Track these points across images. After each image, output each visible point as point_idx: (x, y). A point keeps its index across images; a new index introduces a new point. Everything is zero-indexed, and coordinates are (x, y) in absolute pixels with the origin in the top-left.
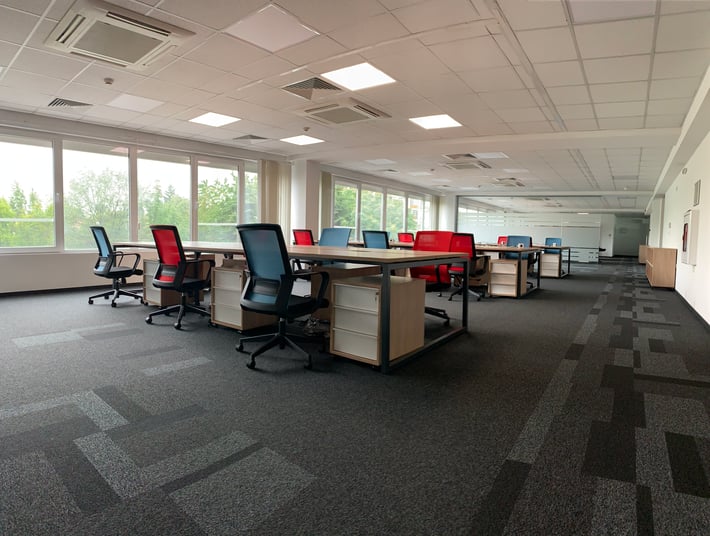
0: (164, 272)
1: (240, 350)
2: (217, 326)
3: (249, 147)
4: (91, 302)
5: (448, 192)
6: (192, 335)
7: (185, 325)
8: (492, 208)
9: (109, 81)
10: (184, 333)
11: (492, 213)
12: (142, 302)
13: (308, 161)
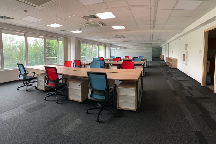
0: (49, 82)
2: (70, 100)
3: (61, 34)
4: (18, 89)
5: (108, 44)
9: (26, 11)
12: (36, 88)
13: (76, 37)
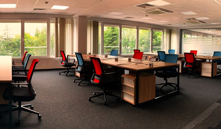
8: (205, 35)
11: (206, 37)
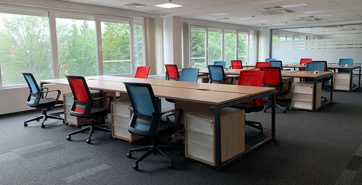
0: (77, 105)
1: (130, 157)
2: (116, 139)
4: (26, 125)
6: (98, 147)
7: (94, 140)
10: (93, 146)
13: (174, 17)
